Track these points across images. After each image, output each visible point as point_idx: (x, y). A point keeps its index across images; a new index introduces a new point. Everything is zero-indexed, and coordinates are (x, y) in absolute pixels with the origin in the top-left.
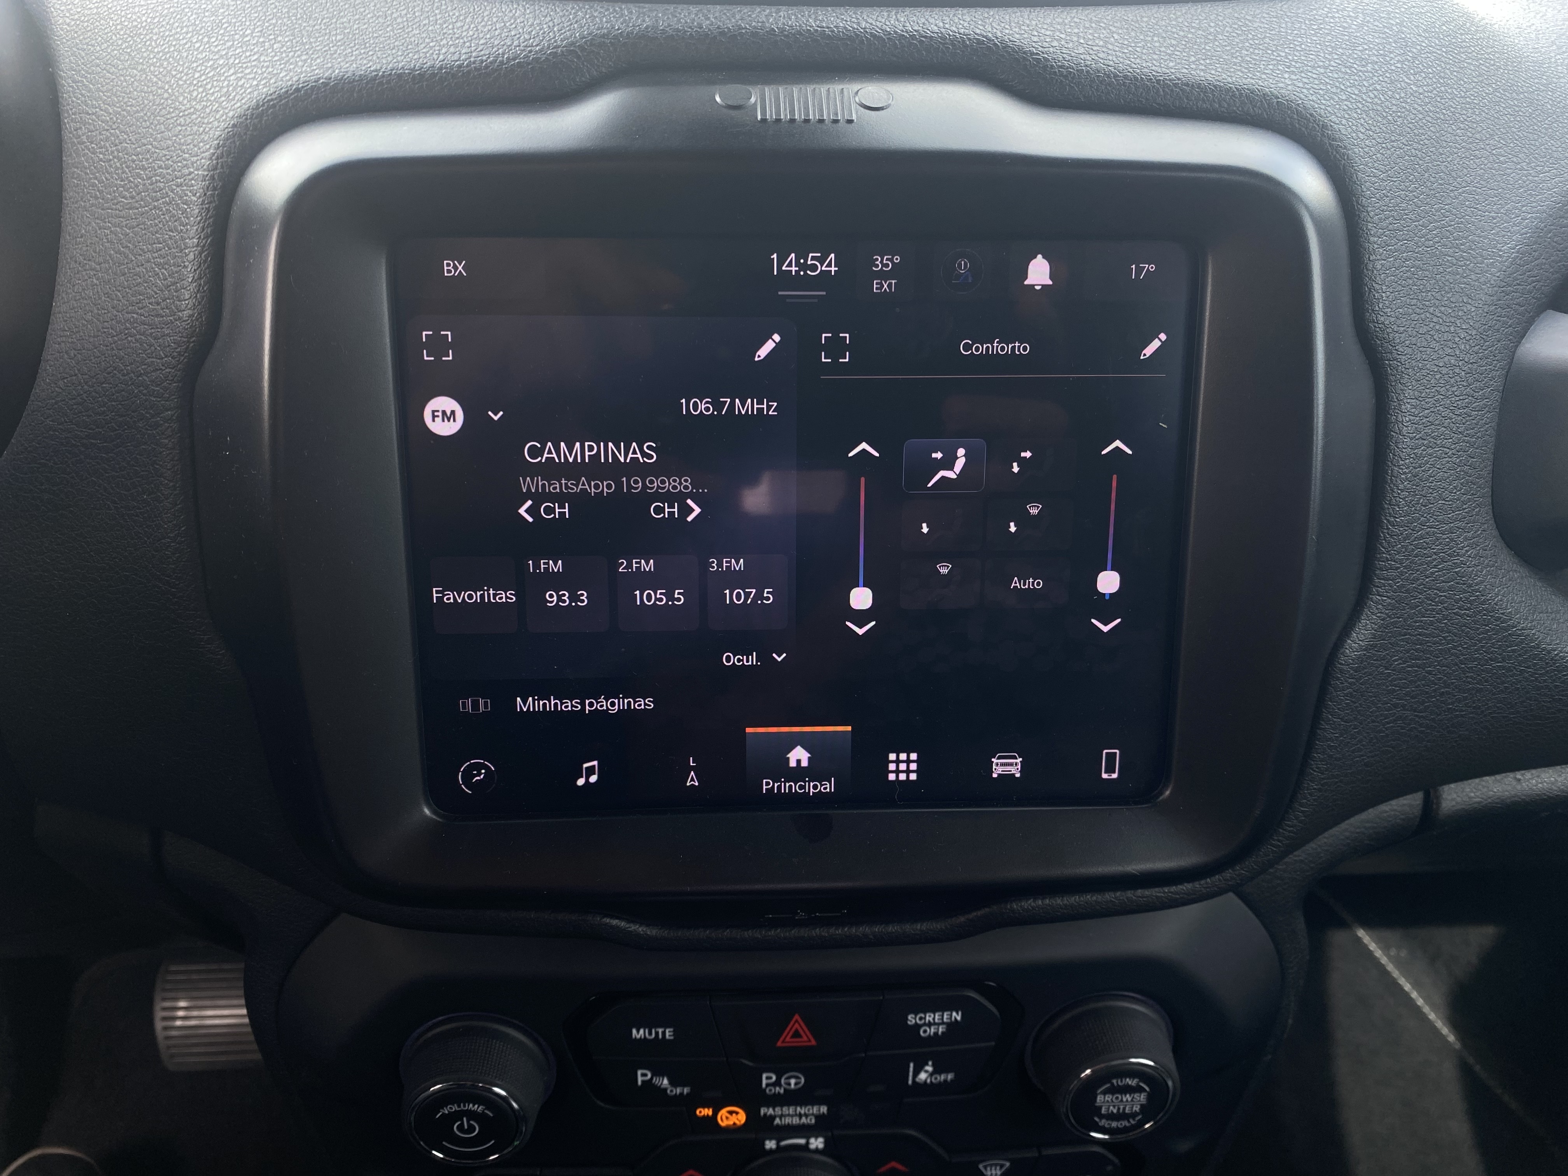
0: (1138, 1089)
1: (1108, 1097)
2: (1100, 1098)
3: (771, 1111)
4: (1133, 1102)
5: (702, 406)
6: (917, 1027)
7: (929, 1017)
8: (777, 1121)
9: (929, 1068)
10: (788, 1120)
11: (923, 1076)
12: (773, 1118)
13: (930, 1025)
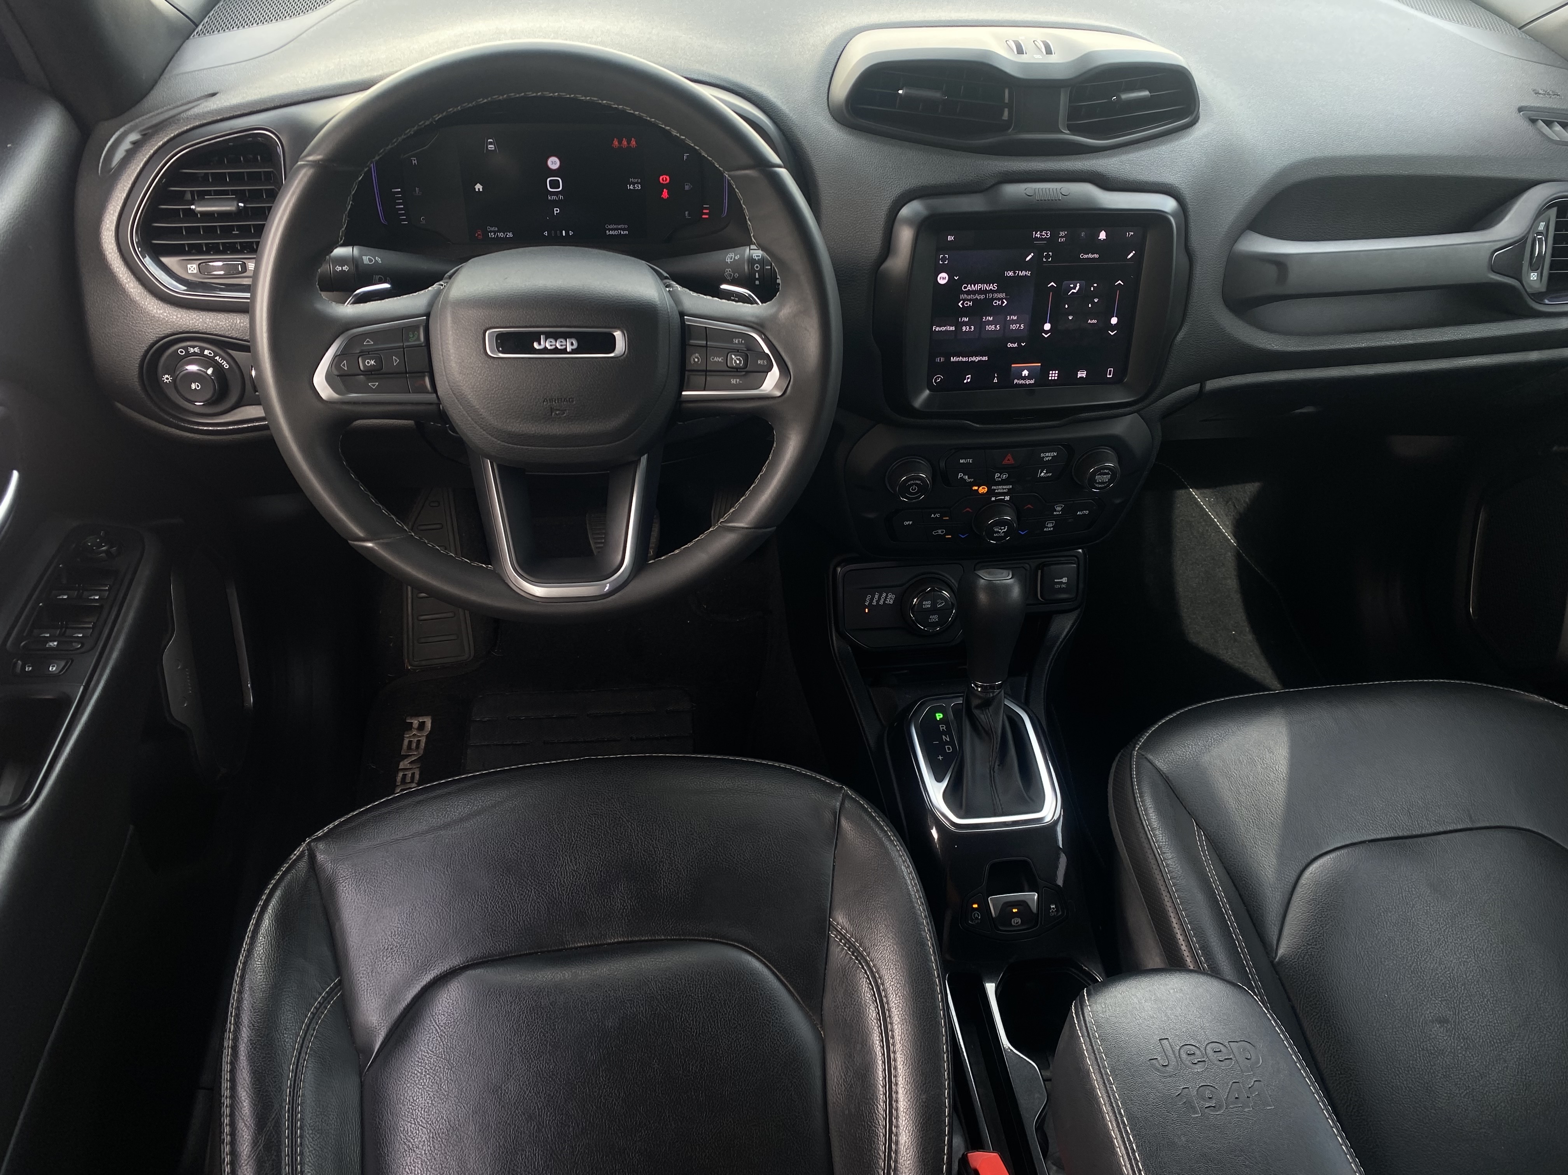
0: (1108, 474)
1: (1099, 476)
2: (1097, 477)
3: (995, 488)
4: (1106, 478)
5: (1010, 274)
6: (1044, 457)
7: (1047, 454)
8: (996, 491)
9: (1045, 472)
10: (999, 491)
11: (1043, 474)
12: (995, 489)
13: (1047, 457)
